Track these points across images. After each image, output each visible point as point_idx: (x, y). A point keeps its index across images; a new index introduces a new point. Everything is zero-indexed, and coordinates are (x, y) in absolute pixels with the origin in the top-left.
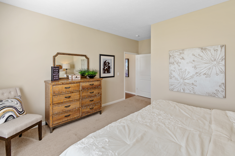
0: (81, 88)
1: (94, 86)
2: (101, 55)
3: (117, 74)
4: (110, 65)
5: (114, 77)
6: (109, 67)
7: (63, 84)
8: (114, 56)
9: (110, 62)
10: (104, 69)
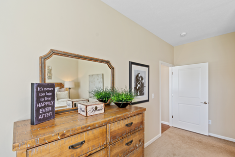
0: (109, 137)
1: (133, 127)
2: (132, 63)
3: (152, 96)
4: (143, 81)
5: (148, 101)
6: (142, 85)
7: (63, 136)
8: (148, 66)
9: (143, 76)
10: (135, 88)
